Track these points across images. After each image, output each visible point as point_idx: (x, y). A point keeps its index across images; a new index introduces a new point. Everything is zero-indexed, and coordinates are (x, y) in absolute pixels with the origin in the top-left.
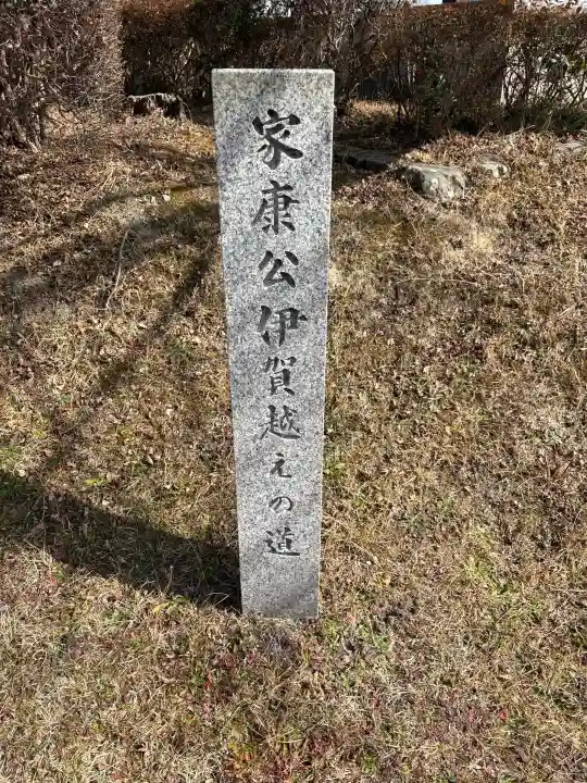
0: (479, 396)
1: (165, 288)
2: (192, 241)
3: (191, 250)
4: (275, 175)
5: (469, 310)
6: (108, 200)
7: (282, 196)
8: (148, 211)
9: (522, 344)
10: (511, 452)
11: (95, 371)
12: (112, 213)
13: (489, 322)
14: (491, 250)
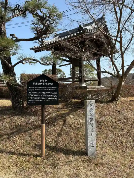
0: (103, 133)
1: (61, 123)
2: (63, 118)
3: (63, 119)
4: (91, 108)
5: (98, 124)
6: (50, 113)
7: (91, 109)
8: (56, 114)
9: (106, 127)
10: (109, 139)
11: (57, 134)
12: (51, 115)
13: (101, 125)
14: (98, 117)
